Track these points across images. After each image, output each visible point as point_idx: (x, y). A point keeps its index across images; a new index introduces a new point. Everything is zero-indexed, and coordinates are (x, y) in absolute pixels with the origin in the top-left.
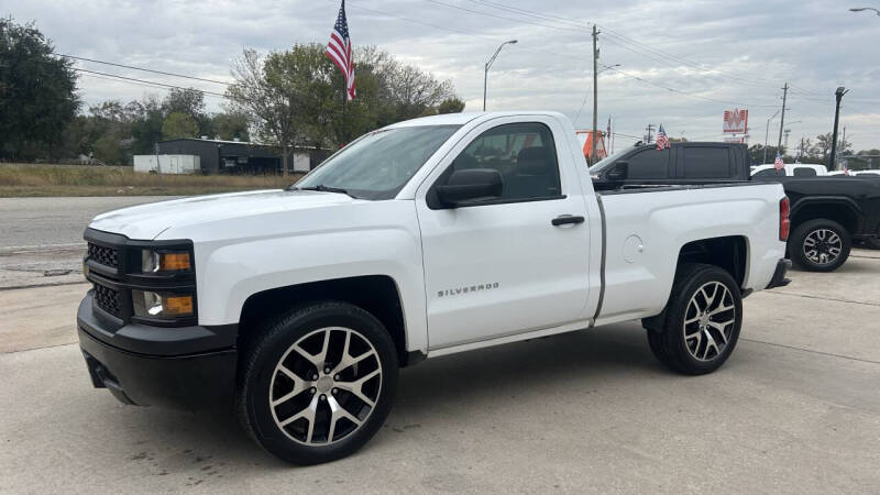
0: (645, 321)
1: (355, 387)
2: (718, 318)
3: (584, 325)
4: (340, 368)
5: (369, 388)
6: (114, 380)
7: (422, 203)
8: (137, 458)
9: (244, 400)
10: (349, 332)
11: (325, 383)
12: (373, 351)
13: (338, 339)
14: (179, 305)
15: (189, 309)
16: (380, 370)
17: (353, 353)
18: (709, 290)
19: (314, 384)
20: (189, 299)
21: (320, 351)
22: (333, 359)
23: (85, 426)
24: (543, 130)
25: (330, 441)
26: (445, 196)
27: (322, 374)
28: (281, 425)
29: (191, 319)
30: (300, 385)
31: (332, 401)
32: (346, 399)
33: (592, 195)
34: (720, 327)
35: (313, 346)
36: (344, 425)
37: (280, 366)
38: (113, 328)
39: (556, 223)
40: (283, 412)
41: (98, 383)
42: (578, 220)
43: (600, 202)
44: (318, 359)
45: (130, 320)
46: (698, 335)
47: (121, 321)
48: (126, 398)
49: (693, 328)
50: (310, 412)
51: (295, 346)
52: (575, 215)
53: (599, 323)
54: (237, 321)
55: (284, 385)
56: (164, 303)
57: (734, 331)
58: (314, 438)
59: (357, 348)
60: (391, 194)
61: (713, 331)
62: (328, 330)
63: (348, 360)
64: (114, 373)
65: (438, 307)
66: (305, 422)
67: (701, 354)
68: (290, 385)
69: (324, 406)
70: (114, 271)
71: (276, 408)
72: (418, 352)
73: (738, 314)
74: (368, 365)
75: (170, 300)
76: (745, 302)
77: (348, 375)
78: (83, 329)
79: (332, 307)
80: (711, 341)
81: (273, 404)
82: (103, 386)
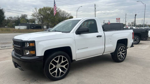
0: (111, 53)
1: (64, 66)
2: (123, 53)
3: (102, 54)
4: (61, 63)
5: (66, 67)
6: (20, 66)
7: (75, 33)
8: (24, 81)
9: (44, 69)
10: (63, 56)
11: (59, 66)
12: (67, 60)
13: (61, 58)
14: (32, 52)
15: (34, 53)
16: (68, 63)
17: (64, 60)
18: (122, 48)
19: (57, 66)
20: (34, 51)
21: (58, 60)
22: (60, 61)
23: (13, 75)
24: (94, 21)
25: (60, 76)
26: (79, 32)
27: (58, 64)
28: (51, 74)
29: (35, 55)
30: (54, 66)
31: (60, 69)
32: (62, 69)
33: (103, 32)
34: (123, 54)
35: (57, 59)
36: (62, 73)
37: (51, 63)
38: (20, 57)
39: (97, 37)
40: (51, 71)
41: (16, 67)
42: (101, 36)
43: (104, 33)
44: (57, 62)
45: (23, 55)
46: (120, 56)
47: (21, 56)
48: (22, 70)
49: (119, 54)
50: (56, 71)
51: (53, 59)
52: (100, 35)
53: (104, 54)
54: (43, 55)
55: (52, 66)
56: (30, 52)
57: (126, 55)
58: (57, 76)
59: (64, 59)
60: (69, 32)
61: (122, 55)
62: (59, 56)
63: (63, 62)
64: (20, 65)
65: (78, 52)
66: (55, 73)
67: (120, 59)
68: (53, 66)
69: (58, 70)
70: (20, 46)
71: (50, 71)
72: (74, 60)
73: (126, 52)
74: (66, 62)
75: (31, 52)
76: (127, 50)
77: (63, 64)
78: (13, 57)
79: (60, 52)
80: (122, 57)
81: (50, 70)
82: (17, 67)
